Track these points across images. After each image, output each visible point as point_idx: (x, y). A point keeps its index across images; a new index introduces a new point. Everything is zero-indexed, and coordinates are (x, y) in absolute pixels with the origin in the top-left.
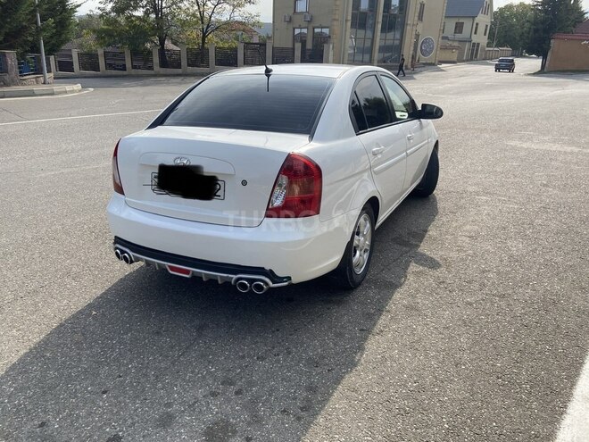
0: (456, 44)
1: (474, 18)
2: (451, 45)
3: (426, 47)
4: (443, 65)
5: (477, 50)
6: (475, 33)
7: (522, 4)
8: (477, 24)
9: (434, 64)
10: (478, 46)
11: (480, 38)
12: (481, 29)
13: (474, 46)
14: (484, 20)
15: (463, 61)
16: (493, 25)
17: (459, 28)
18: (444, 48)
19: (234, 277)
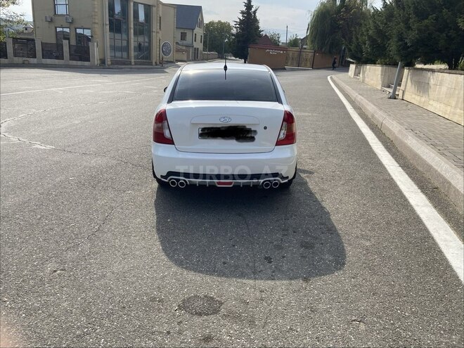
0: (184, 48)
1: (193, 30)
2: (181, 49)
3: (165, 49)
4: (179, 63)
5: (198, 53)
6: (195, 41)
7: (219, 22)
8: (194, 33)
9: (172, 62)
10: (198, 50)
11: (199, 45)
12: (198, 38)
13: (195, 50)
14: (199, 32)
15: (190, 61)
16: (205, 36)
17: (183, 36)
18: (178, 51)
19: (262, 181)
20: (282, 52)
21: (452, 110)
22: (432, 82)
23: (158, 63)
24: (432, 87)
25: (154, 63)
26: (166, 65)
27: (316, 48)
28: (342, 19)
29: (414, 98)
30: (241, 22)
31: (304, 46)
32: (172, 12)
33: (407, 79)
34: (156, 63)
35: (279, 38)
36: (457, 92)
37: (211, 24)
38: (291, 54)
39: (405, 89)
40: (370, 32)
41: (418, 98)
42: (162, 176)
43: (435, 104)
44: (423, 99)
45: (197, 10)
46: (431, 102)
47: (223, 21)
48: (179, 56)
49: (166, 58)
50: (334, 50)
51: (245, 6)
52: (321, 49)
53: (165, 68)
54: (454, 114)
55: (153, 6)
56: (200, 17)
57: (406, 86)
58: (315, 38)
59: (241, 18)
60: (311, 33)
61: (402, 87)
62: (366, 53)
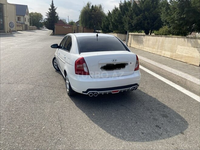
0: (20, 24)
1: (24, 16)
2: (19, 25)
3: (11, 25)
4: (19, 32)
5: (27, 27)
6: (25, 21)
7: (36, 13)
8: (25, 18)
9: (15, 31)
10: (27, 26)
11: (27, 23)
12: (27, 20)
13: (26, 25)
14: (27, 17)
15: (24, 30)
16: (30, 19)
17: (19, 19)
18: (17, 26)
19: (131, 88)
20: (70, 27)
21: (156, 50)
22: (144, 40)
23: (8, 32)
24: (144, 41)
25: (6, 32)
26: (13, 33)
27: (84, 26)
28: (93, 14)
29: (136, 46)
30: (50, 14)
31: (78, 25)
32: (14, 7)
33: (131, 39)
34: (7, 32)
35: (65, 21)
36: (157, 43)
37: (32, 13)
38: (74, 28)
39: (131, 42)
40: (112, 20)
41: (138, 46)
42: (83, 92)
43: (147, 48)
44: (141, 46)
45: (25, 7)
46: (145, 47)
47: (37, 13)
48: (19, 28)
49: (12, 29)
50: (91, 27)
51: (51, 6)
52: (86, 26)
53: (13, 34)
54: (157, 52)
55: (4, 4)
56: (27, 10)
57: (131, 41)
58: (83, 22)
59: (50, 12)
60: (81, 19)
61: (129, 42)
62: (111, 29)
